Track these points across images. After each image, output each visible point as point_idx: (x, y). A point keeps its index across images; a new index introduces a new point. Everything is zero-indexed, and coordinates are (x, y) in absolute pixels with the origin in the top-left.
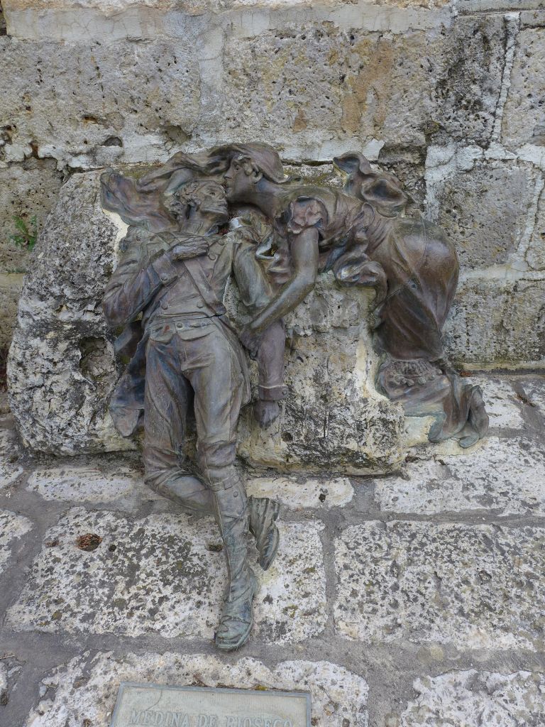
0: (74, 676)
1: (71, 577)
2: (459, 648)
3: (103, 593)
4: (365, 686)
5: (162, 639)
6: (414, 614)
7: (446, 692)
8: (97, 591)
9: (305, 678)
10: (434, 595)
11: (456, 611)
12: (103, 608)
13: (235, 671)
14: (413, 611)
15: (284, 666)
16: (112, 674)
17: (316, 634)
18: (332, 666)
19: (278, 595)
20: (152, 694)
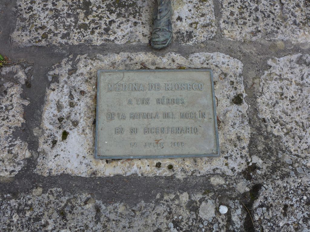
0: (67, 69)
1: (47, 12)
2: (293, 42)
3: (71, 21)
4: (241, 64)
5: (116, 45)
6: (268, 25)
7: (285, 65)
8: (66, 20)
9: (207, 62)
10: (280, 14)
11: (292, 23)
12: (74, 30)
13: (165, 60)
14: (267, 23)
15: (194, 56)
16: (90, 66)
17: (211, 38)
18: (222, 55)
19: (185, 16)
20: (118, 75)
